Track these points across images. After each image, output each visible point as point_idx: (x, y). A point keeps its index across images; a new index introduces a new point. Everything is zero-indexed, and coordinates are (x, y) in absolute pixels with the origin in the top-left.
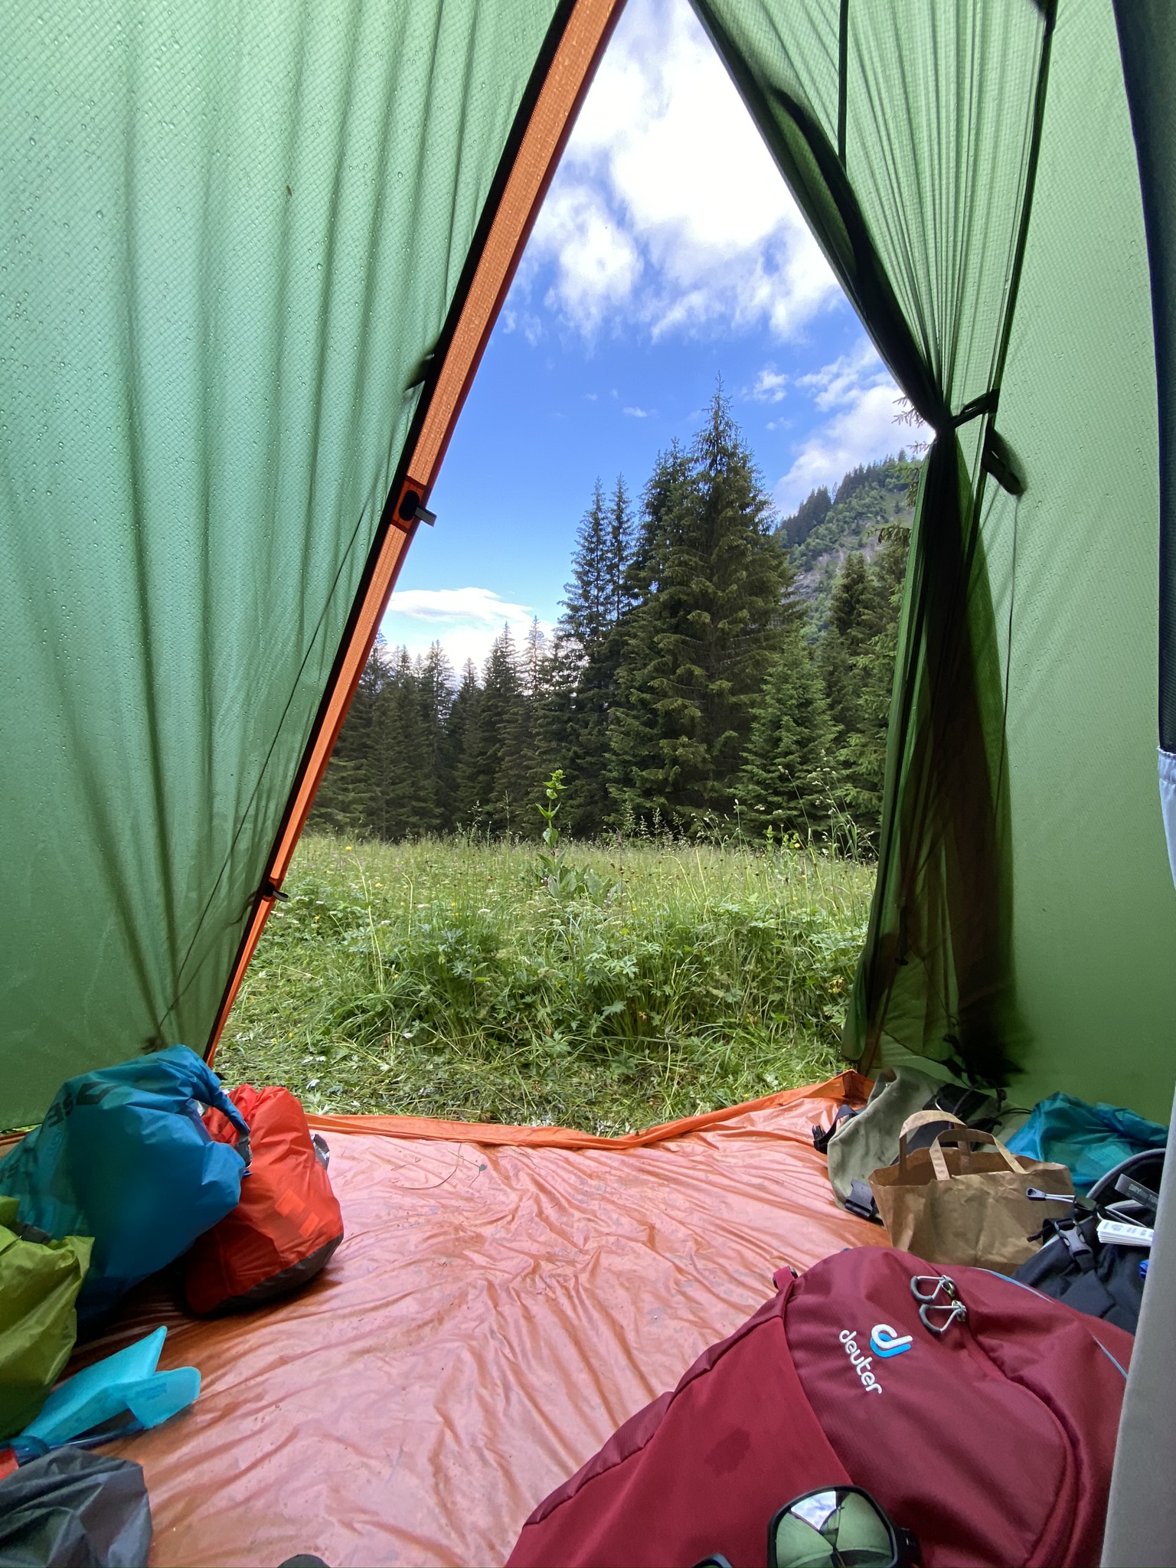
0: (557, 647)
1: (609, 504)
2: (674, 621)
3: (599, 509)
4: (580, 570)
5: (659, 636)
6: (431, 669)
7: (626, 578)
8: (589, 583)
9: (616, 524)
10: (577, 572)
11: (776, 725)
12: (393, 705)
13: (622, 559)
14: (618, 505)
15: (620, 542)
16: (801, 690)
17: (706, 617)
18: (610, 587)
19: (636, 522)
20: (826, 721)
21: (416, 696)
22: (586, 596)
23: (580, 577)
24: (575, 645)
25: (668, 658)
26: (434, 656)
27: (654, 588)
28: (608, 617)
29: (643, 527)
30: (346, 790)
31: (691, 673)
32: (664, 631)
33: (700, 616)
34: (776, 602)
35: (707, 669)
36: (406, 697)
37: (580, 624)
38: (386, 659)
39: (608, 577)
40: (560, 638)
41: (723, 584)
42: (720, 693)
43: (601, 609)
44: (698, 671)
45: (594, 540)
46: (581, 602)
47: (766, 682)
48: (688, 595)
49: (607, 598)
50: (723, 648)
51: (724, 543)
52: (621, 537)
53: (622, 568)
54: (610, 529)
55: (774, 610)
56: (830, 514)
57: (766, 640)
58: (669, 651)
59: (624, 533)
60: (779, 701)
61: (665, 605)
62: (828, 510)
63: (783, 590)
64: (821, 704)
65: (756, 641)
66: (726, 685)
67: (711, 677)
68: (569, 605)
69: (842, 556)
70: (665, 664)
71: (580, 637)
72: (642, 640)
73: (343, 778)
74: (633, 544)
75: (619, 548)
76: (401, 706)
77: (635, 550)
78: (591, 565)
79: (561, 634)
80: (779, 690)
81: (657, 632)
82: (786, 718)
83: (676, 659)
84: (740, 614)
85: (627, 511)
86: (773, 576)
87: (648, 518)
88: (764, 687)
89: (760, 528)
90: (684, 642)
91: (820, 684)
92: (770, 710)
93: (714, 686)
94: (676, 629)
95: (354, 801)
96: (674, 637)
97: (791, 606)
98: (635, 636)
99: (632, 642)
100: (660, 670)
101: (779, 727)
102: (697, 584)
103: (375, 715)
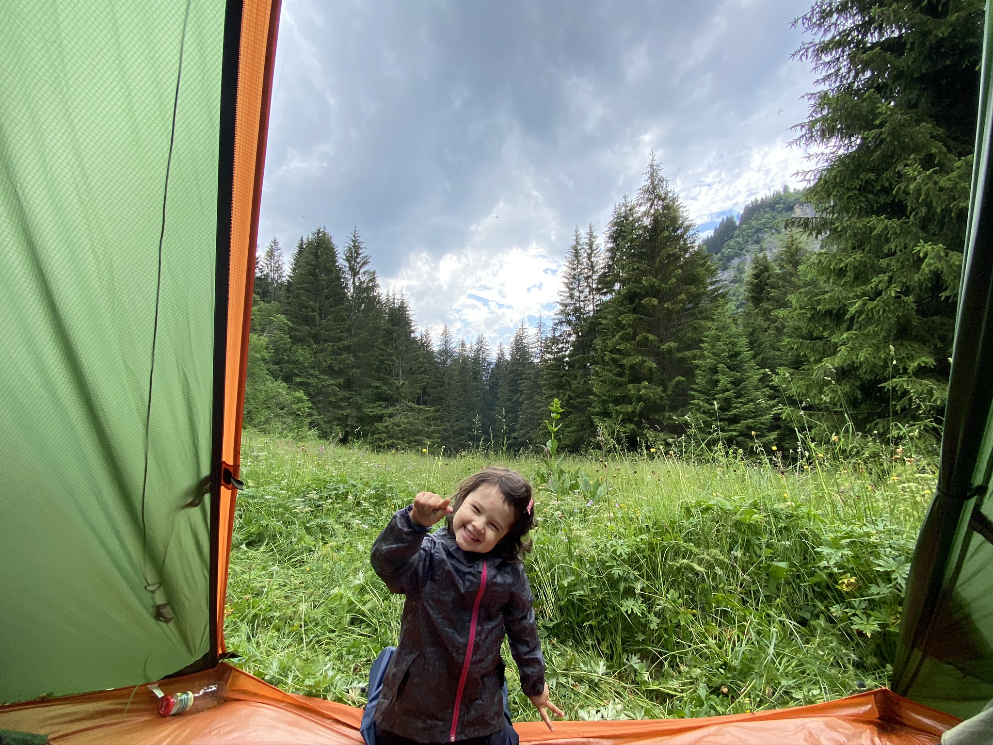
0: (554, 330)
1: (584, 240)
2: (632, 306)
3: (578, 243)
4: (567, 281)
5: (622, 316)
6: (478, 350)
7: (598, 284)
8: (573, 289)
9: (589, 251)
10: (565, 283)
11: (714, 371)
12: (457, 373)
13: (594, 272)
14: (590, 240)
15: (592, 263)
16: (730, 346)
17: (655, 302)
18: (587, 290)
19: (603, 248)
20: (752, 367)
21: (470, 367)
22: (572, 296)
23: (567, 284)
24: (566, 328)
25: (630, 330)
26: (480, 342)
27: (617, 286)
28: (587, 309)
29: (607, 251)
30: (429, 425)
31: (647, 339)
32: (625, 313)
33: (650, 301)
34: (705, 288)
35: (658, 336)
36: (464, 368)
37: (569, 314)
38: (452, 346)
39: (586, 284)
40: (556, 324)
41: (665, 279)
42: (670, 351)
43: (582, 304)
44: (651, 337)
45: (576, 262)
46: (569, 301)
47: (703, 342)
48: (641, 288)
49: (586, 297)
50: (669, 321)
51: (664, 253)
52: (593, 259)
53: (594, 277)
54: (585, 255)
55: (704, 293)
56: (737, 232)
57: (700, 313)
58: (630, 325)
59: (595, 256)
60: (714, 354)
61: (625, 297)
62: (735, 229)
63: (709, 280)
64: (747, 354)
65: (693, 314)
66: (673, 344)
67: (662, 341)
68: (561, 304)
69: (749, 258)
70: (627, 334)
71: (569, 323)
72: (611, 320)
73: (427, 418)
74: (601, 262)
75: (592, 267)
76: (461, 373)
77: (602, 265)
78: (574, 278)
79: (556, 321)
80: (714, 347)
81: (621, 314)
82: (721, 366)
83: (635, 330)
84: (680, 297)
85: (596, 243)
86: (701, 271)
87: (610, 245)
88: (703, 345)
89: (689, 242)
90: (640, 319)
91: (744, 341)
92: (708, 361)
93: (664, 347)
94: (635, 311)
95: (433, 432)
96: (632, 316)
97: (716, 290)
98: (606, 318)
99: (604, 322)
100: (623, 338)
101: (716, 372)
102: (646, 281)
103: (446, 380)
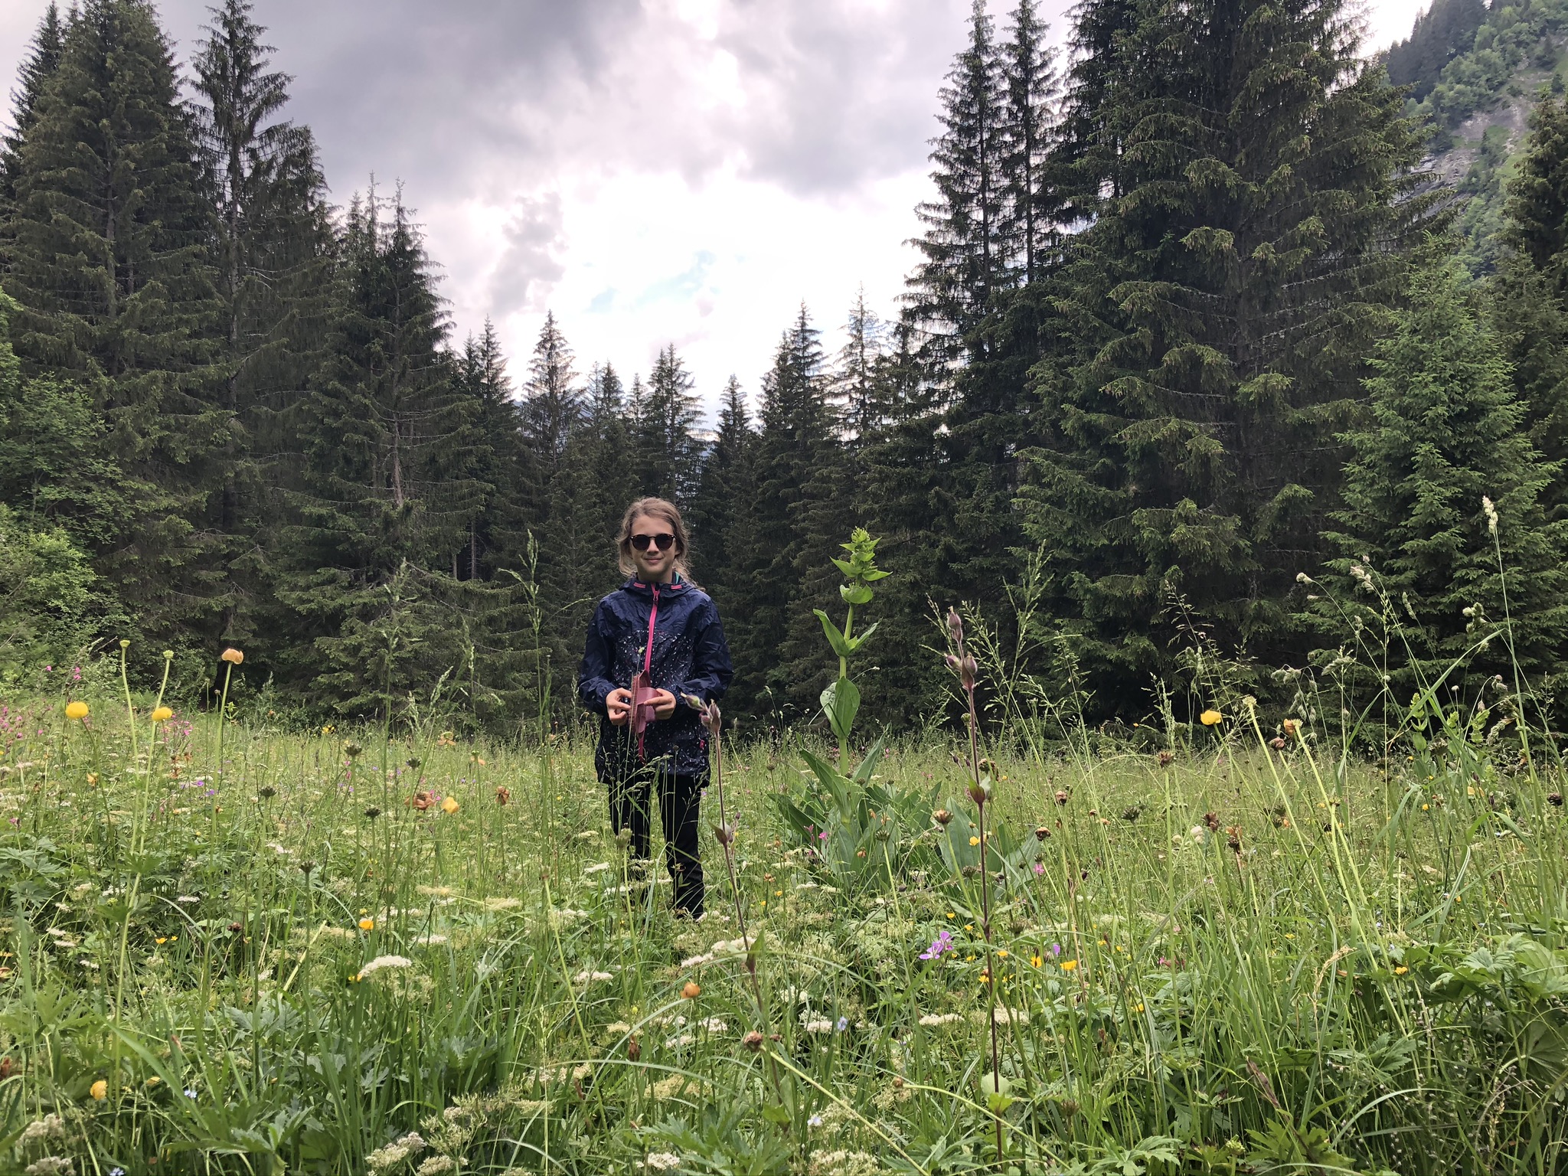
0: (904, 332)
1: (1003, 33)
2: (1151, 255)
3: (981, 46)
4: (945, 171)
5: (1121, 288)
6: (658, 403)
7: (1045, 183)
8: (967, 198)
9: (1017, 74)
10: (939, 178)
11: (1401, 464)
12: (588, 474)
13: (1033, 144)
14: (1021, 35)
15: (1028, 110)
16: (1455, 386)
17: (1225, 239)
18: (1011, 202)
19: (1061, 65)
20: (1519, 453)
21: (632, 456)
22: (960, 223)
23: (946, 189)
24: (939, 326)
25: (1144, 334)
26: (666, 373)
27: (1106, 192)
28: (1010, 264)
29: (1075, 73)
30: (497, 643)
31: (1195, 362)
32: (1130, 277)
33: (1210, 238)
34: (1383, 199)
35: (1232, 353)
36: (612, 458)
37: (950, 282)
38: (574, 385)
39: (1006, 182)
40: (908, 315)
41: (1258, 166)
42: (1266, 401)
43: (993, 248)
44: (1210, 355)
45: (975, 110)
46: (951, 238)
47: (1369, 371)
48: (1181, 196)
49: (1007, 225)
50: (1266, 305)
51: (1255, 80)
52: (1033, 101)
53: (1034, 161)
54: (1005, 86)
55: (1379, 216)
56: (1484, 29)
57: (1363, 282)
58: (1143, 318)
59: (1037, 91)
60: (1403, 411)
61: (1130, 223)
62: (1479, 21)
63: (1395, 176)
64: (1507, 411)
65: (1342, 284)
66: (1279, 381)
67: (1242, 371)
68: (924, 246)
69: (1519, 112)
70: (1137, 346)
71: (950, 309)
72: (1084, 300)
73: (491, 621)
74: (1056, 110)
75: (1027, 121)
76: (603, 476)
77: (1060, 121)
78: (968, 161)
79: (911, 305)
80: (1403, 387)
81: (1116, 280)
82: (1424, 448)
83: (1159, 334)
84: (1302, 227)
85: (1042, 47)
86: (1374, 141)
87: (1085, 55)
88: (1369, 383)
89: (1336, 46)
90: (1177, 297)
91: (1498, 369)
92: (1384, 432)
93: (1250, 388)
94: (1158, 270)
95: (512, 667)
96: (1153, 288)
97: (1416, 208)
98: (1067, 294)
99: (1061, 305)
100: (1123, 361)
101: (1410, 469)
102: (1199, 170)
103: (554, 498)
